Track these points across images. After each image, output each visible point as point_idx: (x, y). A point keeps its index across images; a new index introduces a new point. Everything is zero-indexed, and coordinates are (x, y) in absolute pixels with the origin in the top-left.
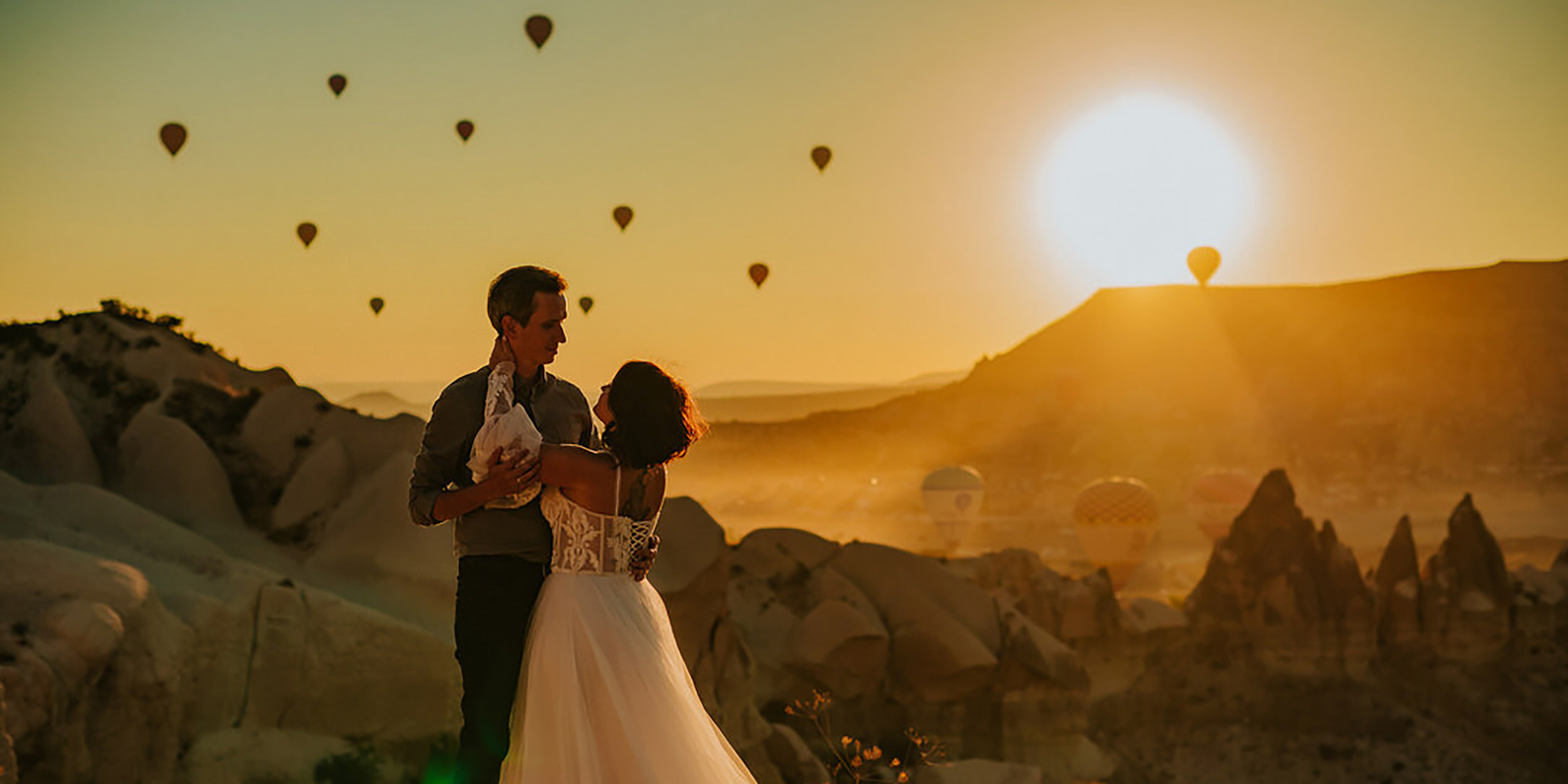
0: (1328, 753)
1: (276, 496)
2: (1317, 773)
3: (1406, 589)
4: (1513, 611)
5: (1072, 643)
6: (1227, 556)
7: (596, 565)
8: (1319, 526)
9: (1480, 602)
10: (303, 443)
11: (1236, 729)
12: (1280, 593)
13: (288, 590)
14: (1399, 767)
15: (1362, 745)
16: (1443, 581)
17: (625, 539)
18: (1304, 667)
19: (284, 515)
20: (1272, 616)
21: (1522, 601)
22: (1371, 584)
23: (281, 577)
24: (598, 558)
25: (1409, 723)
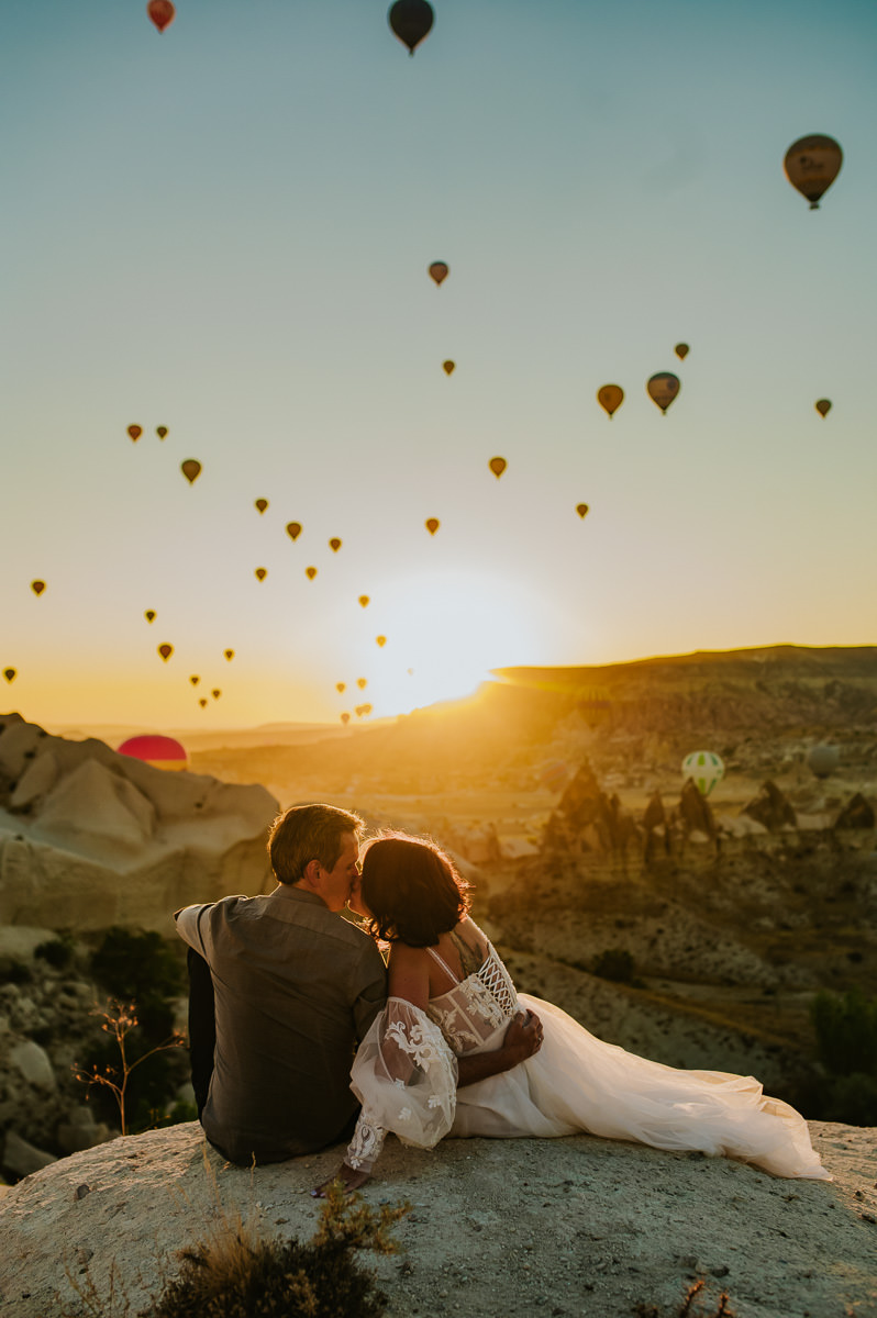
0: (620, 925)
1: (13, 787)
2: (615, 936)
3: (659, 830)
4: (719, 842)
5: (475, 864)
6: (560, 814)
7: (474, 1039)
8: (610, 796)
9: (700, 837)
10: (30, 755)
11: (568, 913)
12: (590, 835)
13: (20, 843)
14: (660, 931)
15: (639, 919)
16: (679, 825)
17: (483, 994)
18: (605, 877)
19: (19, 798)
20: (586, 848)
21: (723, 836)
22: (641, 829)
23: (14, 834)
24: (471, 1032)
25: (665, 906)
